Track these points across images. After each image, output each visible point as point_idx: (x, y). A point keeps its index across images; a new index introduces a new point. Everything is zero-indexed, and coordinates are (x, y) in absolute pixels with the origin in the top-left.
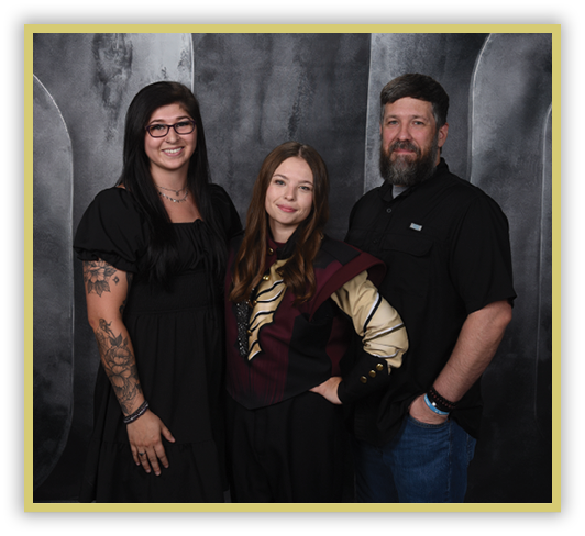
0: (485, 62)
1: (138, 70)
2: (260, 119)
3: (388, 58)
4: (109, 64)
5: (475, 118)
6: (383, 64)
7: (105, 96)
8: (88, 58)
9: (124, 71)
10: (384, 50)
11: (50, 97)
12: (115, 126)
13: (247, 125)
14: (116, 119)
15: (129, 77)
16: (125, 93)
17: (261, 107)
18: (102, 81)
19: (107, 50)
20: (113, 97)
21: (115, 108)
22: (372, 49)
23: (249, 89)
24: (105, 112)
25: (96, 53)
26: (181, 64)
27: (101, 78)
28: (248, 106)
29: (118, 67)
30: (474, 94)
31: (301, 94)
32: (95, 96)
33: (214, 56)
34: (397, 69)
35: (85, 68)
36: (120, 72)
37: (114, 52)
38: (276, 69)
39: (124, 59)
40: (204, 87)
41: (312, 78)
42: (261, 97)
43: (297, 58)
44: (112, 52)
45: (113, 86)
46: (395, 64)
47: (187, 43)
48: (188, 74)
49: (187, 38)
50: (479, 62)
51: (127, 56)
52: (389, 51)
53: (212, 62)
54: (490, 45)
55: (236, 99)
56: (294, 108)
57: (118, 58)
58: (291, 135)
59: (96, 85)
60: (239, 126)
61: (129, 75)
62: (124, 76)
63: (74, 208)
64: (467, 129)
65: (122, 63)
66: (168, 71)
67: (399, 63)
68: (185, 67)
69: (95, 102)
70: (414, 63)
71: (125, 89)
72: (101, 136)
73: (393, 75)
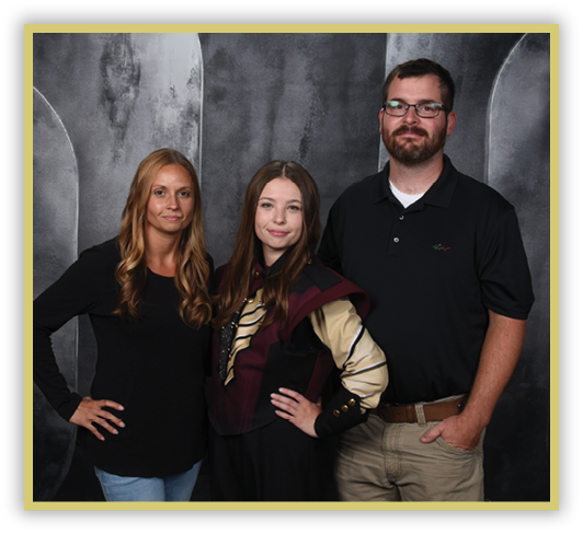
0: (503, 83)
1: (146, 88)
2: (270, 141)
4: (116, 81)
5: (492, 141)
7: (112, 115)
8: (96, 75)
9: (132, 89)
11: (56, 116)
12: (121, 146)
13: (257, 146)
14: (122, 138)
15: (137, 96)
16: (132, 113)
17: (272, 128)
18: (109, 99)
19: (115, 67)
20: (120, 117)
21: (122, 128)
23: (259, 109)
24: (112, 131)
25: (104, 70)
26: (190, 81)
27: (108, 97)
28: (258, 126)
29: (126, 85)
30: (492, 116)
31: (313, 115)
32: (102, 115)
33: (224, 74)
35: (92, 86)
36: (127, 90)
37: (122, 70)
38: (288, 87)
39: (132, 76)
40: (213, 107)
41: (324, 98)
42: (272, 118)
43: (310, 77)
44: (120, 69)
45: (120, 105)
47: (197, 62)
48: (197, 93)
49: (196, 56)
50: (497, 82)
51: (136, 73)
53: (222, 79)
54: (508, 66)
55: (246, 120)
56: (305, 129)
57: (126, 76)
58: (302, 157)
59: (104, 105)
60: (249, 147)
61: (137, 92)
62: (131, 95)
63: (79, 230)
64: (484, 152)
65: (129, 81)
66: (178, 91)
68: (194, 86)
69: (101, 121)
71: (133, 108)
72: (107, 156)
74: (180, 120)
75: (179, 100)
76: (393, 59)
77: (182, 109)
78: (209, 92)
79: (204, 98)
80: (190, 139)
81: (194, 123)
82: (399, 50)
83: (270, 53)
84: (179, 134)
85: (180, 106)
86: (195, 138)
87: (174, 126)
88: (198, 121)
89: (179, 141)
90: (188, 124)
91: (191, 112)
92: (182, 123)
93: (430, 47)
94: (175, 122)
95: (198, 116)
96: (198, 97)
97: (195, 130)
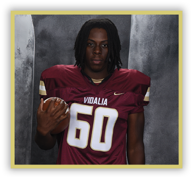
3: (139, 46)
6: (136, 49)
10: (137, 42)
22: (131, 41)
26: (28, 46)
33: (46, 43)
34: (144, 52)
40: (40, 60)
46: (143, 49)
47: (31, 36)
48: (32, 52)
52: (140, 42)
53: (45, 45)
66: (22, 51)
67: (145, 48)
68: (30, 48)
70: (153, 49)
73: (142, 55)
74: (23, 66)
75: (22, 55)
76: (134, 35)
77: (24, 60)
78: (38, 52)
79: (35, 55)
80: (28, 76)
81: (30, 68)
82: (137, 31)
83: (70, 32)
84: (22, 73)
85: (22, 59)
86: (30, 75)
87: (19, 69)
88: (32, 67)
89: (22, 77)
90: (27, 68)
91: (28, 62)
92: (24, 67)
93: (153, 30)
94: (20, 67)
95: (32, 64)
96: (32, 54)
97: (30, 71)
